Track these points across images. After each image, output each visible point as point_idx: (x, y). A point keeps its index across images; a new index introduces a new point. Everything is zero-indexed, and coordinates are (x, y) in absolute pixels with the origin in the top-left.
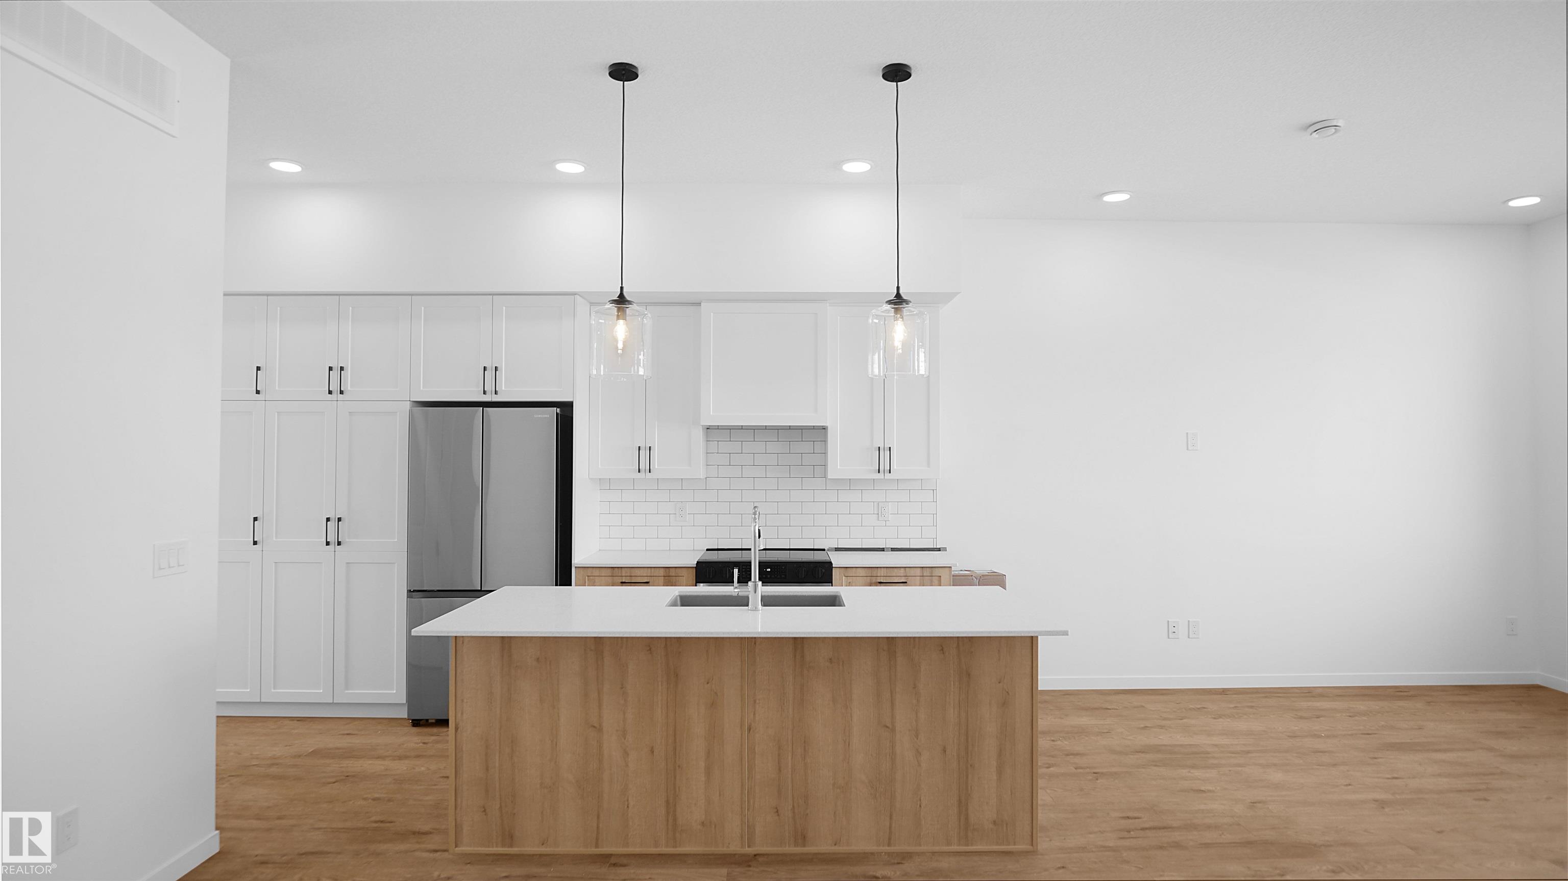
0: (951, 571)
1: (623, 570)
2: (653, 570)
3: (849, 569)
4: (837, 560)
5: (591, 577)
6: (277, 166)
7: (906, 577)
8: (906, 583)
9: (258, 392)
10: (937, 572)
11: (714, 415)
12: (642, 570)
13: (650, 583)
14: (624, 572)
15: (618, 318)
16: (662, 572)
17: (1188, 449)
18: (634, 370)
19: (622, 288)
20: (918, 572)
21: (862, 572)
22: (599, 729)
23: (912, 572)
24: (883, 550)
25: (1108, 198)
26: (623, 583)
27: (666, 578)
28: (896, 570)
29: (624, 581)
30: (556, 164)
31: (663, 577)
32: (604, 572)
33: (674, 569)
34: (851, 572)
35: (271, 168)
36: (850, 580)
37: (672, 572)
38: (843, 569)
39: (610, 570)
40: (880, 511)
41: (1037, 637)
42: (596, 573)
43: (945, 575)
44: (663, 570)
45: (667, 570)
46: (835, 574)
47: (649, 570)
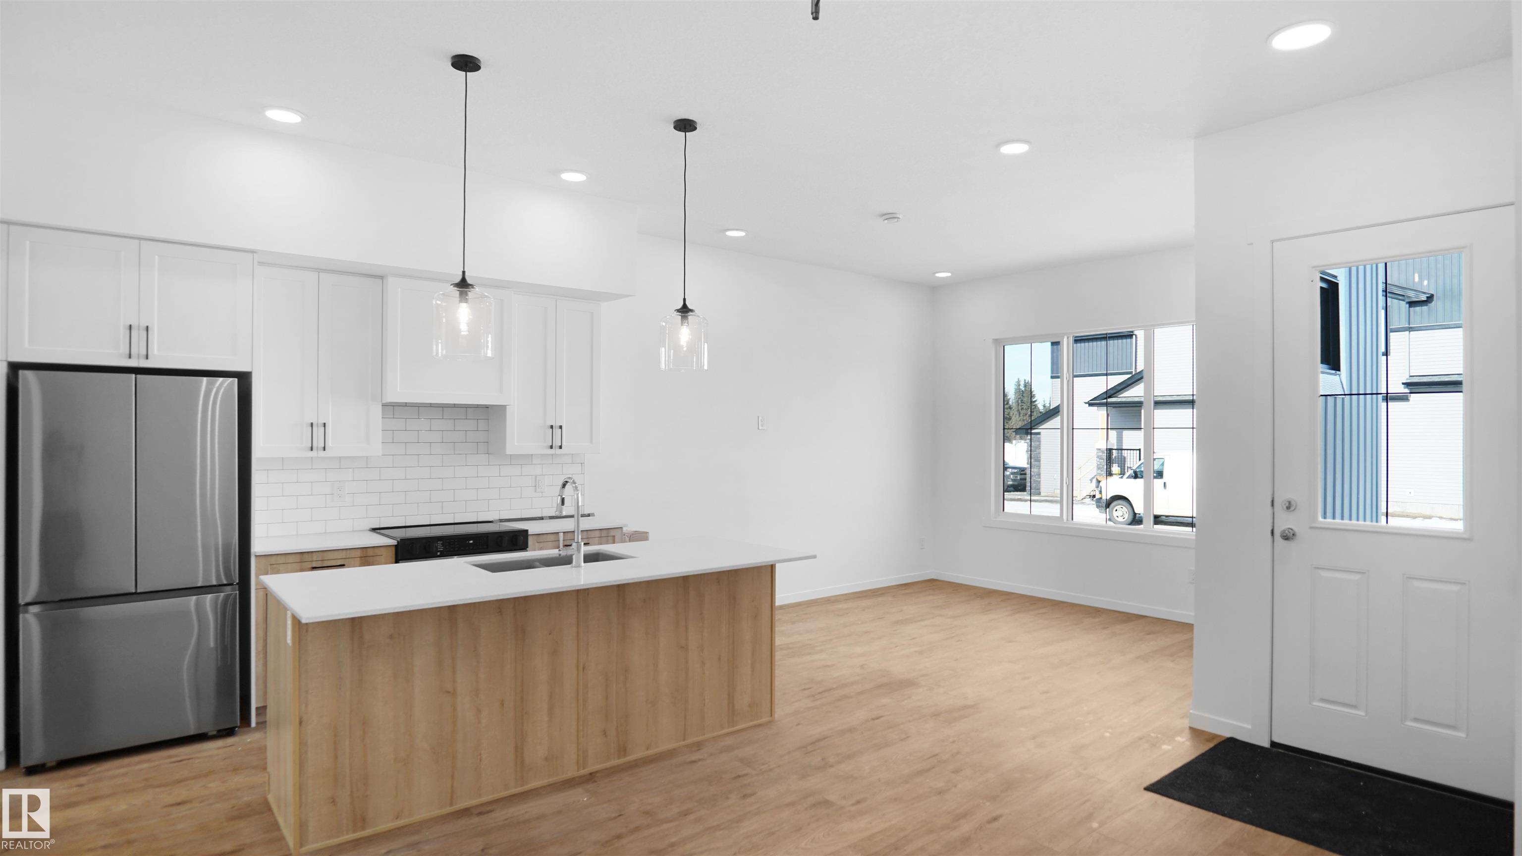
0: (622, 531)
1: (314, 554)
2: (348, 551)
3: (542, 536)
4: (532, 528)
5: (275, 566)
10: (612, 533)
11: (398, 393)
12: (336, 553)
13: (346, 565)
14: (315, 557)
15: (461, 301)
16: (358, 553)
17: (758, 429)
18: (484, 352)
19: (464, 272)
20: (597, 534)
22: (453, 694)
24: (542, 518)
25: (730, 233)
26: (314, 568)
27: (363, 558)
29: (314, 566)
30: (269, 110)
31: (359, 559)
32: (291, 559)
33: (372, 549)
34: (542, 538)
36: (541, 545)
37: (370, 552)
38: (535, 536)
39: (298, 556)
40: (537, 484)
41: (775, 565)
42: (281, 560)
43: (617, 534)
44: (359, 551)
45: (364, 550)
46: (531, 540)
47: (344, 552)
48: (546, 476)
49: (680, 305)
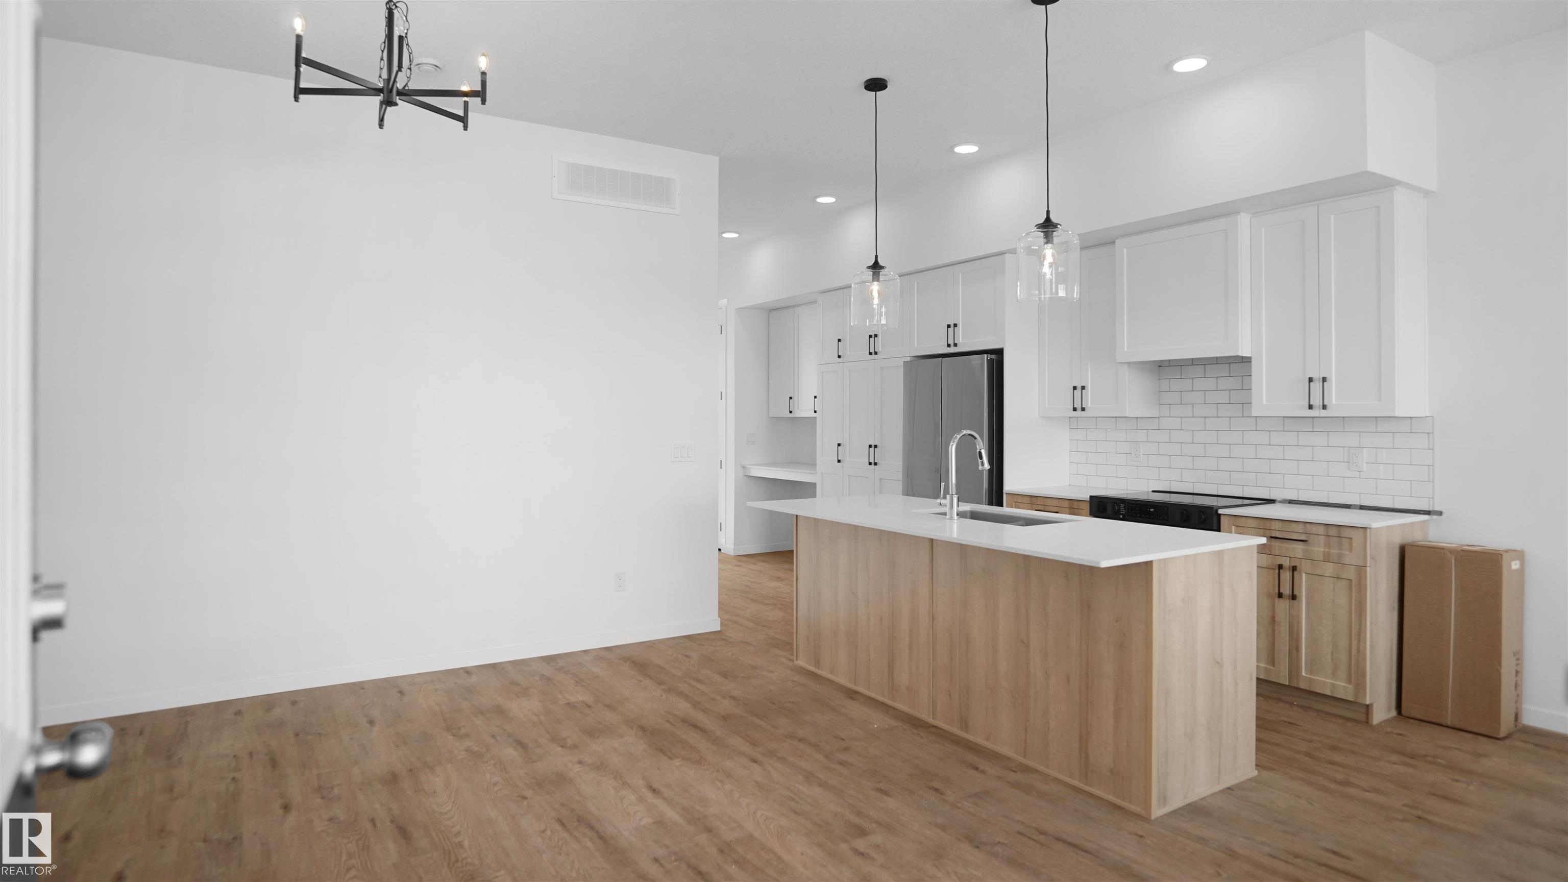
1: (1039, 499)
2: (1060, 500)
3: (1238, 518)
6: (820, 200)
7: (1308, 535)
8: (1306, 541)
9: (839, 357)
10: (1346, 533)
11: (1128, 352)
12: (1052, 500)
16: (1066, 504)
20: (1321, 530)
21: (1254, 524)
23: (1314, 530)
27: (1071, 509)
28: (1293, 525)
30: (954, 148)
31: (1068, 509)
32: (1025, 500)
34: (1241, 522)
35: (819, 203)
37: (1077, 504)
38: (1232, 518)
39: (1029, 498)
40: (1351, 459)
42: (1020, 499)
44: (1067, 501)
47: (1057, 501)
48: (1365, 449)
49: (1042, 219)
